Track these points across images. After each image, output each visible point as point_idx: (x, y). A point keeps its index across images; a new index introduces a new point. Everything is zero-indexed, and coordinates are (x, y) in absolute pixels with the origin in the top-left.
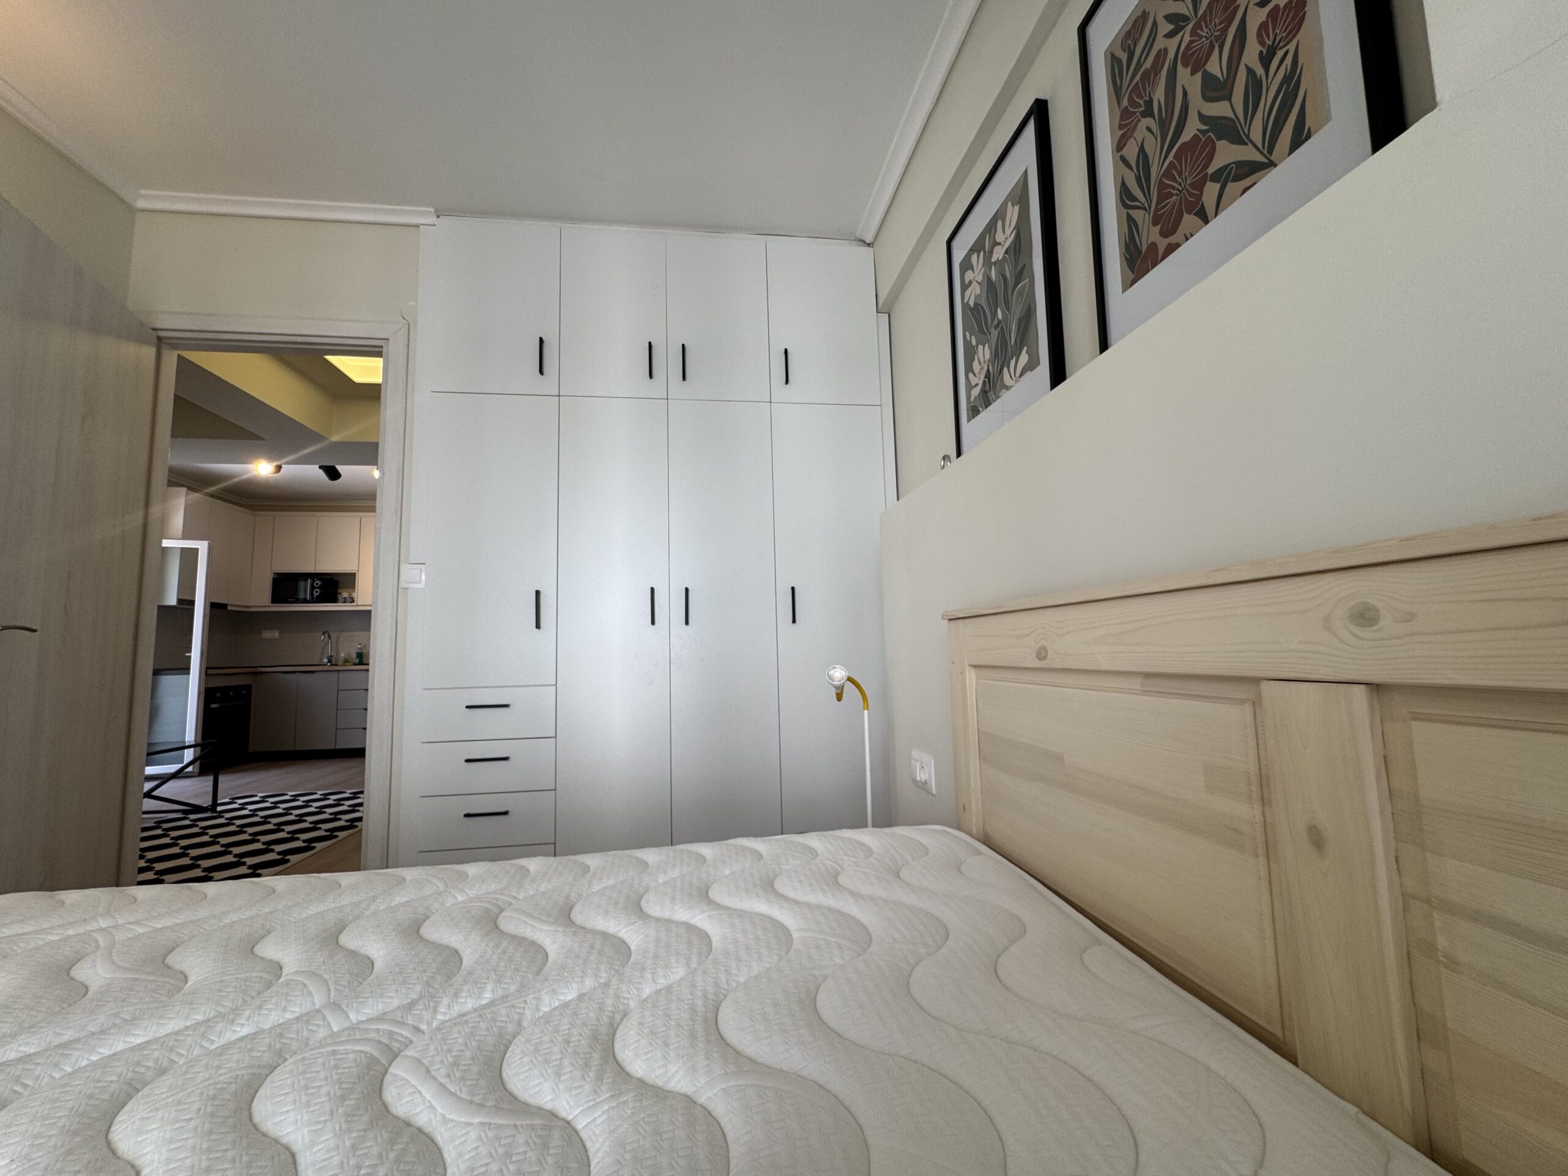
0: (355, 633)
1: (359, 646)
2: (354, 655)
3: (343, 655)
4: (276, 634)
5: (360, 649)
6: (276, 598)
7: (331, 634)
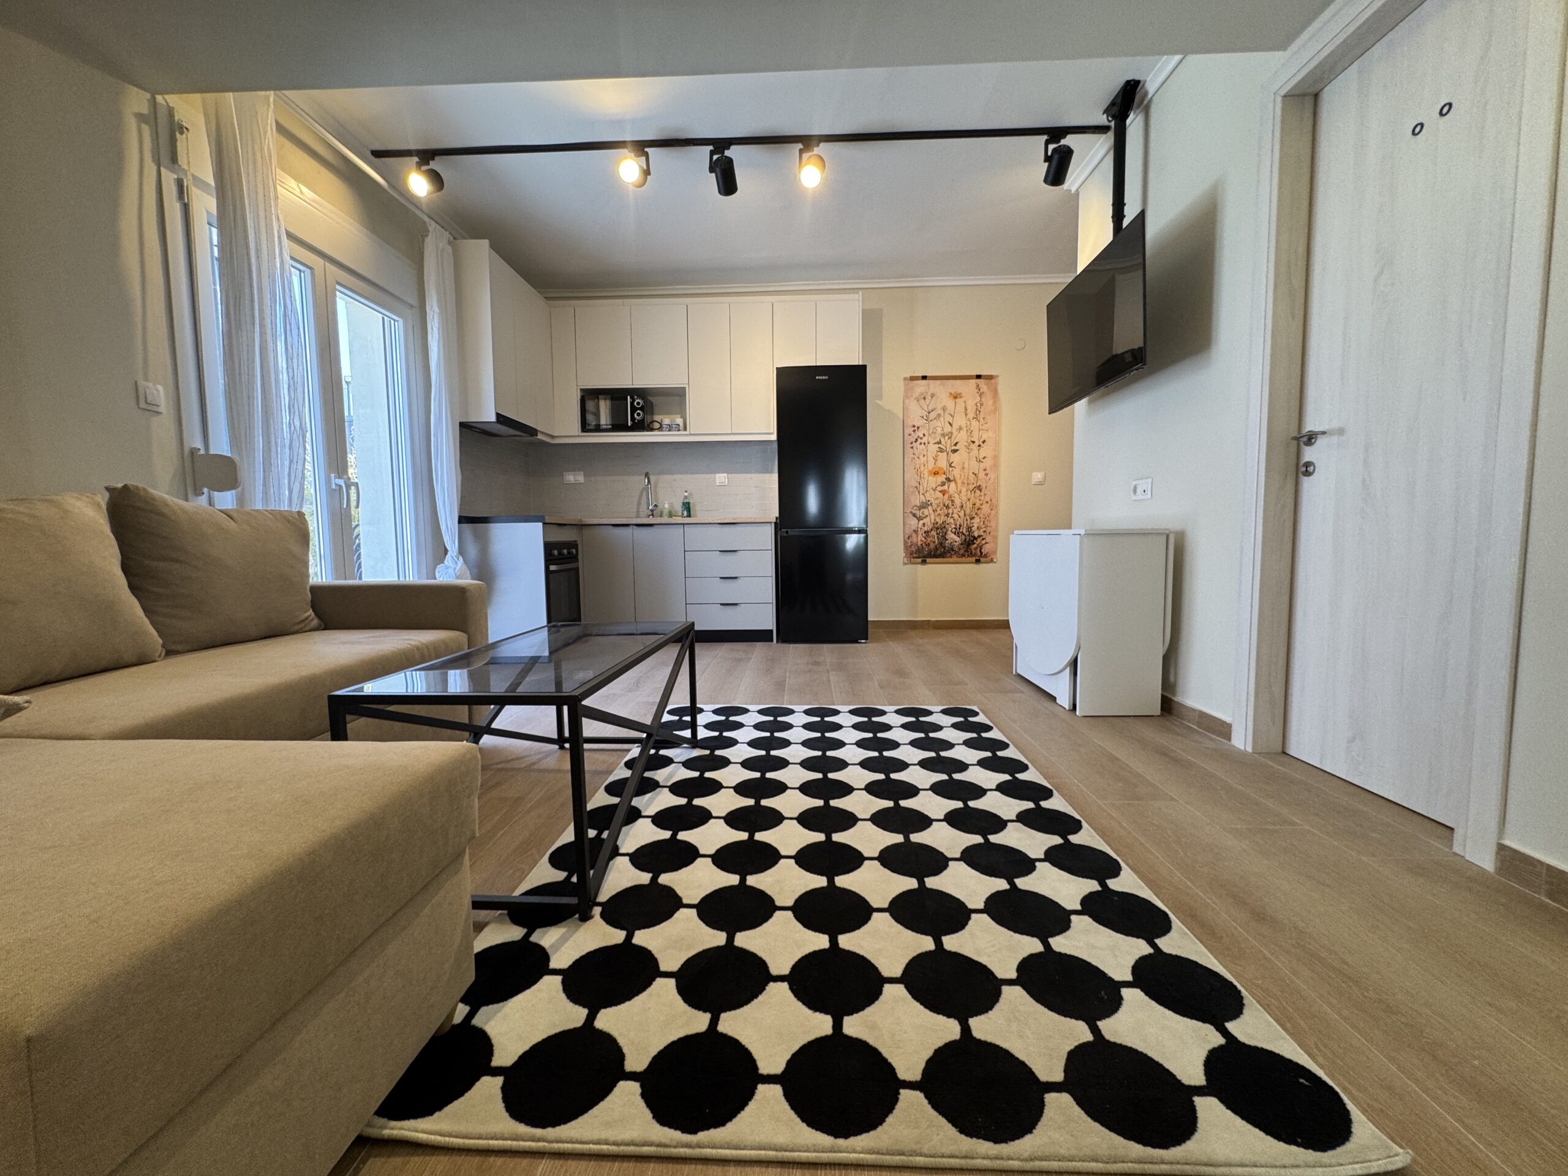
0: (677, 477)
1: (686, 494)
2: (679, 508)
3: (667, 506)
4: (581, 478)
5: (686, 497)
6: (585, 427)
7: (652, 477)
